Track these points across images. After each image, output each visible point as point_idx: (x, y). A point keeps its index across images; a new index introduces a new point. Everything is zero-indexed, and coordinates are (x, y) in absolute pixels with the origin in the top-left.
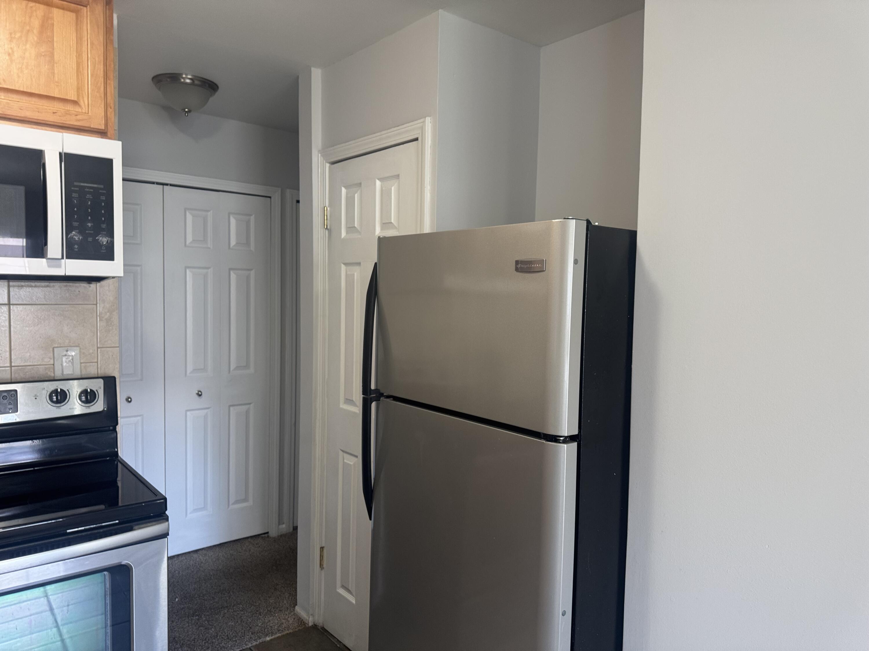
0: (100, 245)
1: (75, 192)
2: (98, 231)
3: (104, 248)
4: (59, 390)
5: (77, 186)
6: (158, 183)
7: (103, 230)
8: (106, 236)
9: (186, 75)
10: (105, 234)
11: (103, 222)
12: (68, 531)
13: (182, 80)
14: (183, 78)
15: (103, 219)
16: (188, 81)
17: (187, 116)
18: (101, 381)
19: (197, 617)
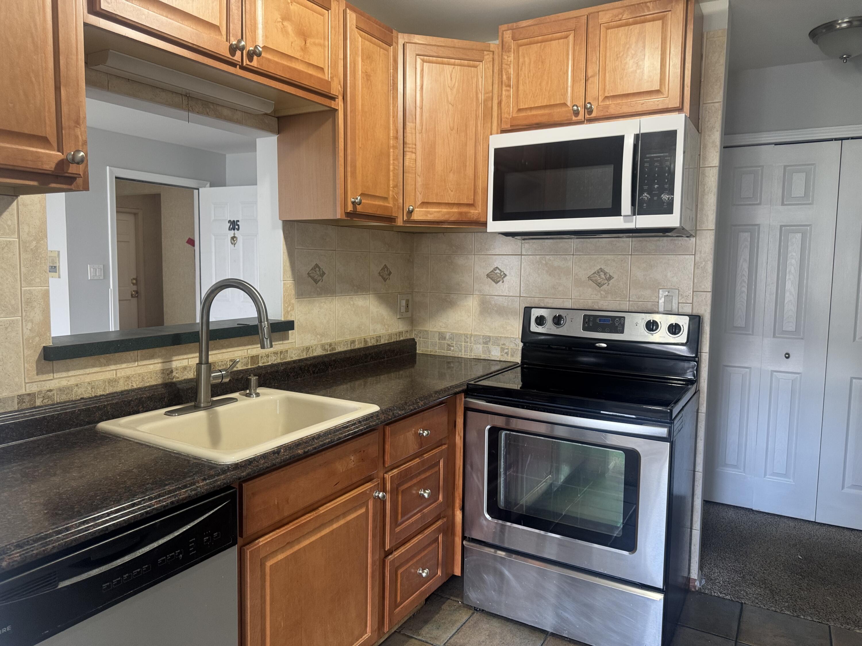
0: (662, 202)
1: (647, 162)
2: (662, 190)
3: (665, 204)
4: (652, 321)
5: (648, 158)
6: (836, 139)
7: (666, 189)
8: (668, 194)
9: (843, 19)
10: (667, 193)
11: (666, 183)
12: (602, 412)
13: (838, 27)
14: (839, 24)
15: (666, 180)
16: (844, 25)
17: (846, 62)
18: (687, 318)
19: (801, 577)
